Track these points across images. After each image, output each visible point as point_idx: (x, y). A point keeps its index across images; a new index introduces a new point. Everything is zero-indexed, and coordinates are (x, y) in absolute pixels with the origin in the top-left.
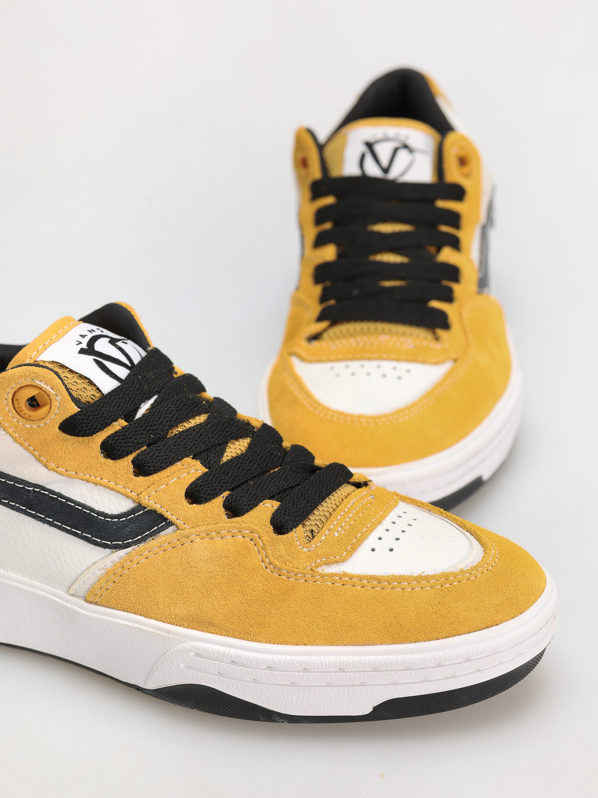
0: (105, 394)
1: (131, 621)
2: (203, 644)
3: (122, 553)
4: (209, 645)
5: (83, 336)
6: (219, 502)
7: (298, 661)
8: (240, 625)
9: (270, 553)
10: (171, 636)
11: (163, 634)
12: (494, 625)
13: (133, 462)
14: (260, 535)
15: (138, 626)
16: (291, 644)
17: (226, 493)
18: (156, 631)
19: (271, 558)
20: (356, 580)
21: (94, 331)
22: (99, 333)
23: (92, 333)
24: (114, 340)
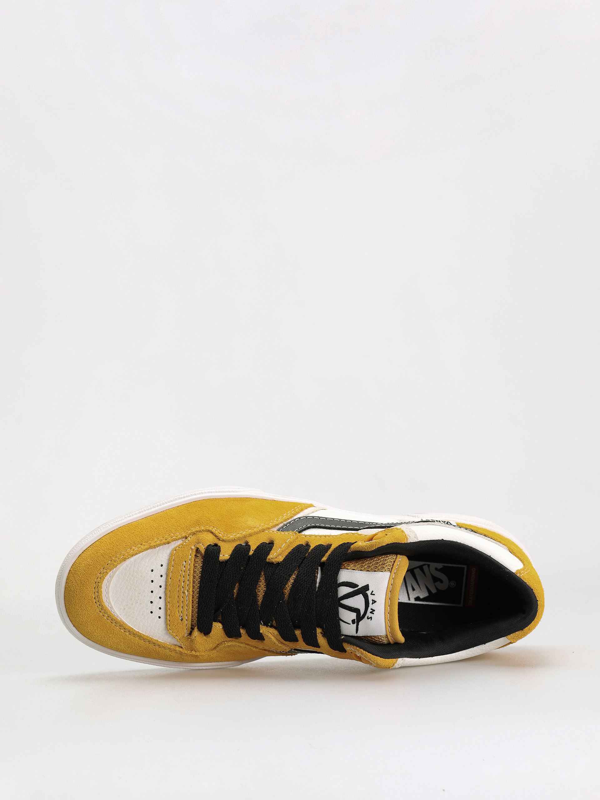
0: (341, 569)
5: (374, 602)
21: (371, 612)
22: (369, 614)
23: (371, 609)
24: (360, 618)
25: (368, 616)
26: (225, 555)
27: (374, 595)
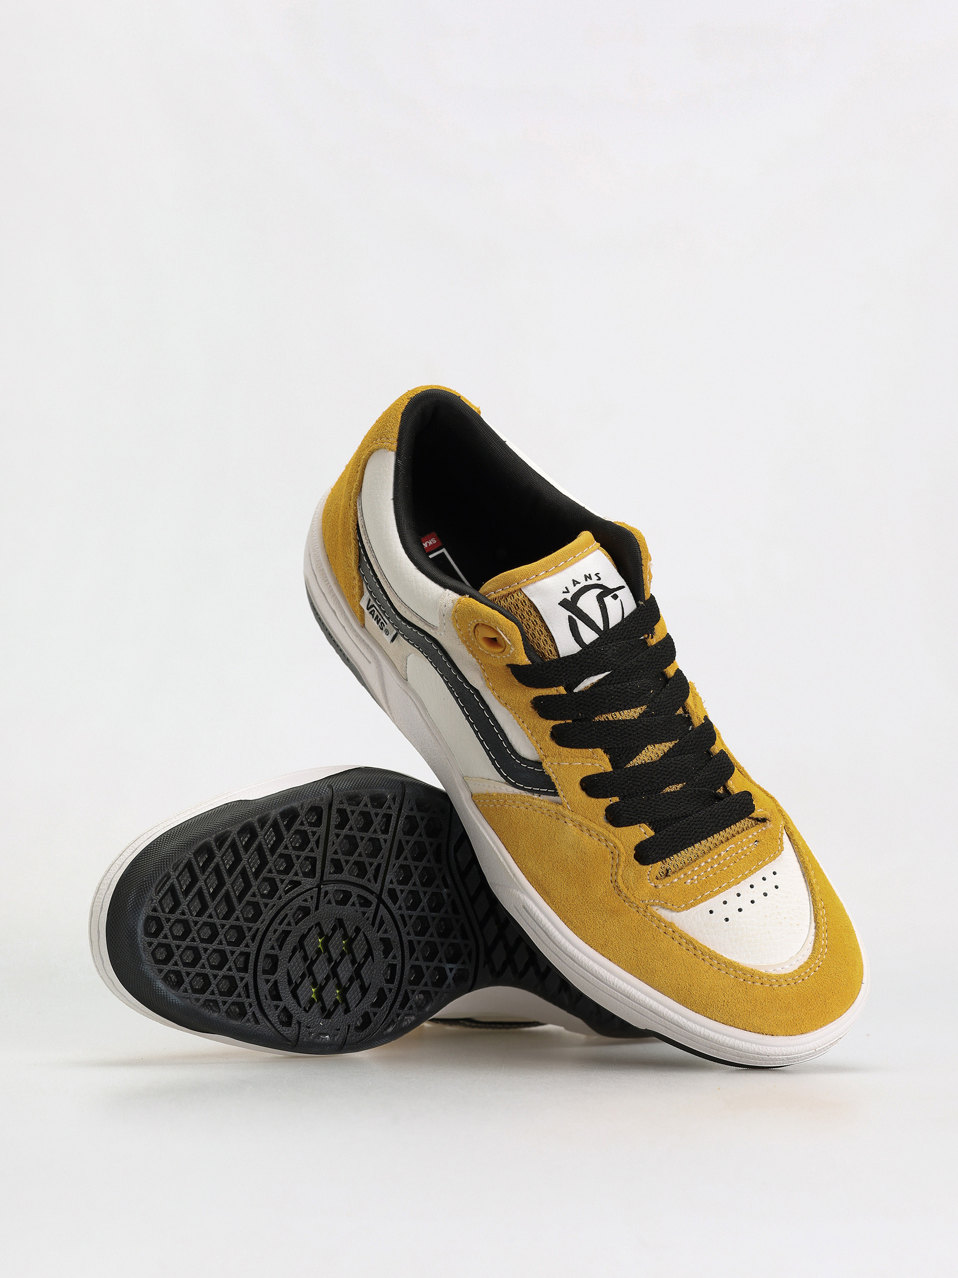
0: (561, 656)
1: (494, 843)
2: (534, 906)
3: (511, 790)
4: (538, 910)
5: (575, 583)
6: (606, 802)
7: (596, 971)
8: (569, 912)
9: (620, 872)
10: (515, 880)
11: (511, 874)
12: (770, 1035)
13: (553, 727)
14: (620, 854)
15: (497, 851)
16: (599, 952)
17: (616, 799)
18: (506, 867)
19: (619, 878)
20: (677, 936)
21: (590, 578)
22: (594, 581)
23: (586, 580)
24: (606, 591)
25: (597, 580)
26: (643, 832)
27: (566, 588)
